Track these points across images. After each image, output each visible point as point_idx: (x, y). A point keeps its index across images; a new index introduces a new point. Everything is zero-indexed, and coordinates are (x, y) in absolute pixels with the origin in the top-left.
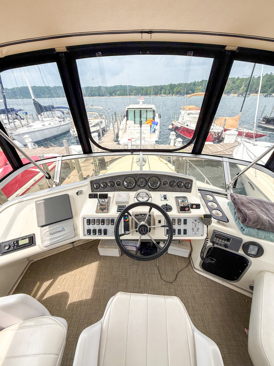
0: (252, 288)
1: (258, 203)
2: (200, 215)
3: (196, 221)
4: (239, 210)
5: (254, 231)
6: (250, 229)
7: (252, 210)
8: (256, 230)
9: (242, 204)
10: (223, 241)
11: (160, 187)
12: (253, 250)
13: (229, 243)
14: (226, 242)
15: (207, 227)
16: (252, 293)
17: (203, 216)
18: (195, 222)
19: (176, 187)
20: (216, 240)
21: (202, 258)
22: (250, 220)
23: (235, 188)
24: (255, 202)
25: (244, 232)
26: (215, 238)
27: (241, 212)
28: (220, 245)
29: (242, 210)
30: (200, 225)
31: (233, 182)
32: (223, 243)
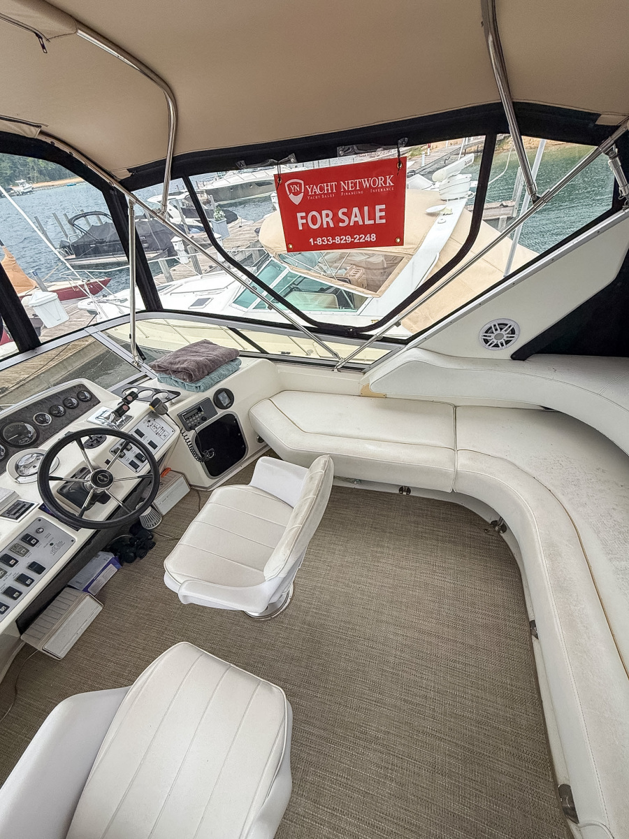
0: (261, 440)
1: (183, 352)
2: (146, 411)
3: (149, 421)
4: (175, 372)
5: (207, 380)
6: (203, 380)
7: (186, 360)
8: (208, 377)
9: (171, 363)
10: (197, 416)
11: (41, 431)
12: (224, 399)
13: (203, 413)
14: (200, 415)
15: (169, 416)
16: (267, 445)
17: (151, 407)
18: (150, 424)
19: (69, 411)
20: (190, 422)
21: (199, 460)
22: (194, 371)
23: (145, 359)
24: (179, 353)
25: (202, 388)
26: (188, 422)
27: (179, 372)
28: (199, 423)
29: (178, 368)
30: (159, 422)
31: (135, 352)
32: (199, 419)
